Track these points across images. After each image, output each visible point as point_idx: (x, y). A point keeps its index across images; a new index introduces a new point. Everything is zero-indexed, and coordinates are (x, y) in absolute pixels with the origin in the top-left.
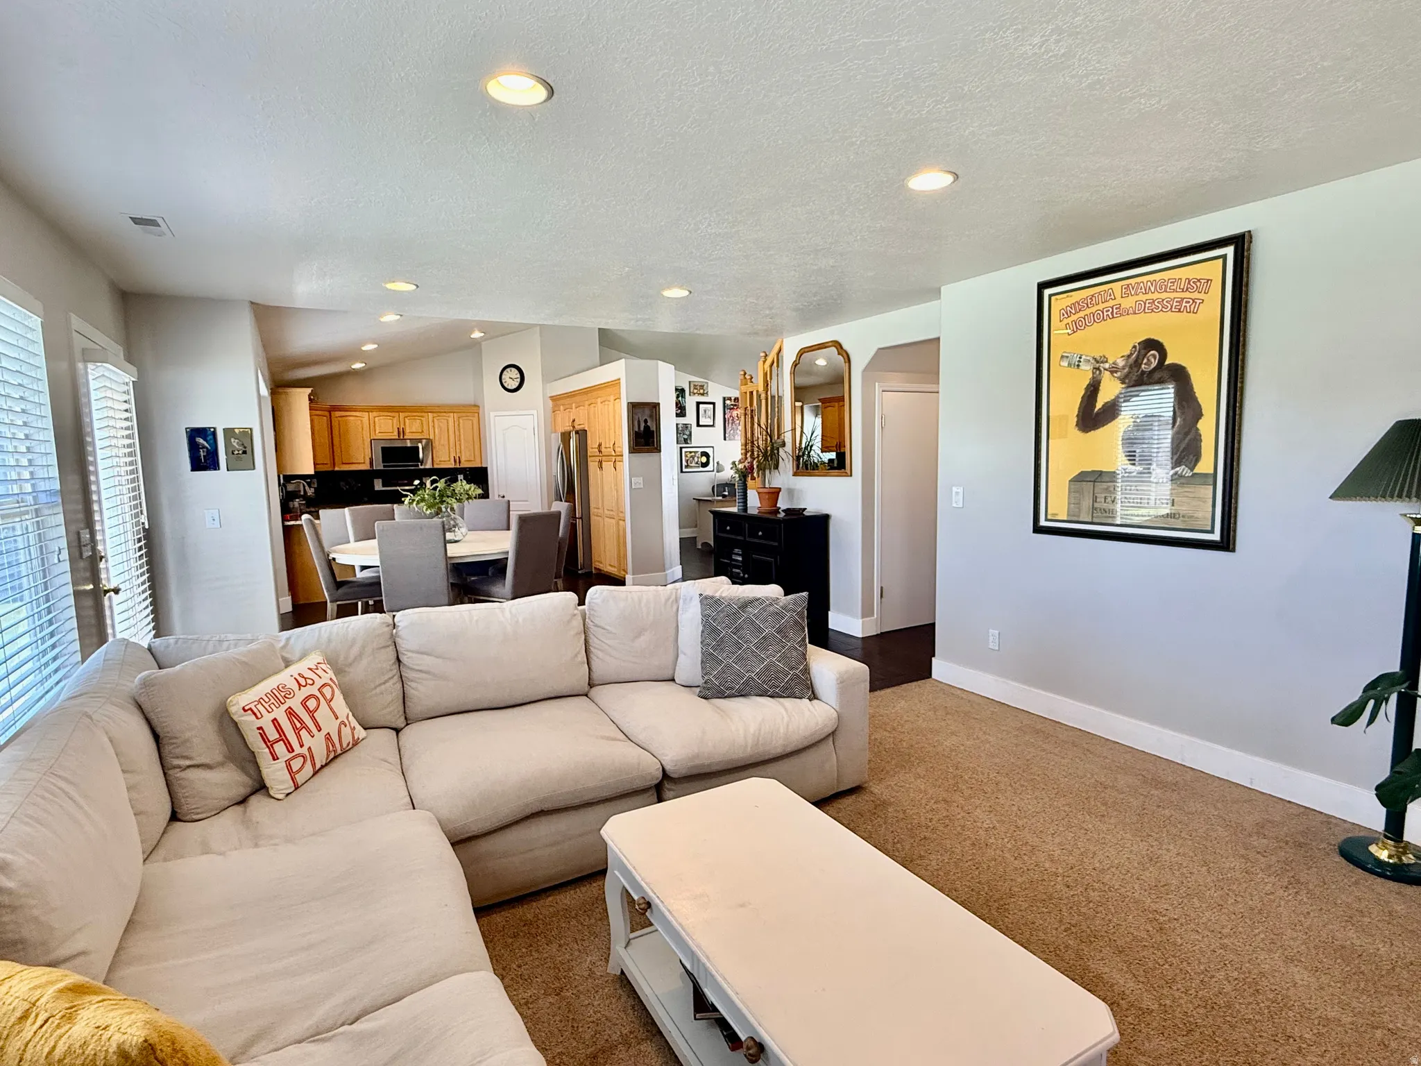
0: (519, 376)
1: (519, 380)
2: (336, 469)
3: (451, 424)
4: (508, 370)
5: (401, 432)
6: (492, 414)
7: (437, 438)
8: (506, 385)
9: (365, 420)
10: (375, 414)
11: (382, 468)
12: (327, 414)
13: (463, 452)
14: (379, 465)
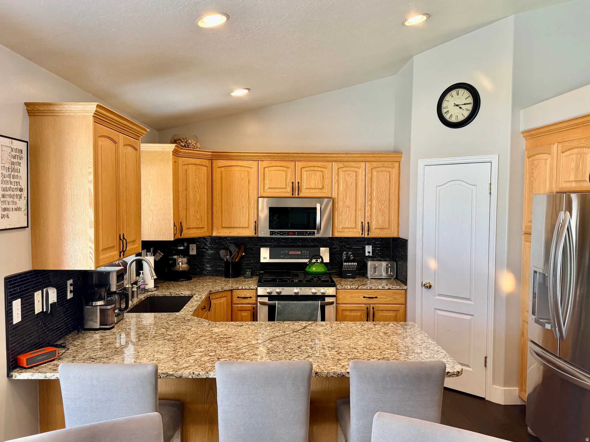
0: (470, 100)
1: (470, 107)
2: (215, 234)
3: (361, 177)
4: (454, 92)
5: (296, 188)
6: (421, 163)
7: (341, 196)
8: (447, 117)
9: (254, 171)
10: (265, 163)
11: (268, 235)
12: (207, 162)
13: (374, 217)
14: (264, 232)
